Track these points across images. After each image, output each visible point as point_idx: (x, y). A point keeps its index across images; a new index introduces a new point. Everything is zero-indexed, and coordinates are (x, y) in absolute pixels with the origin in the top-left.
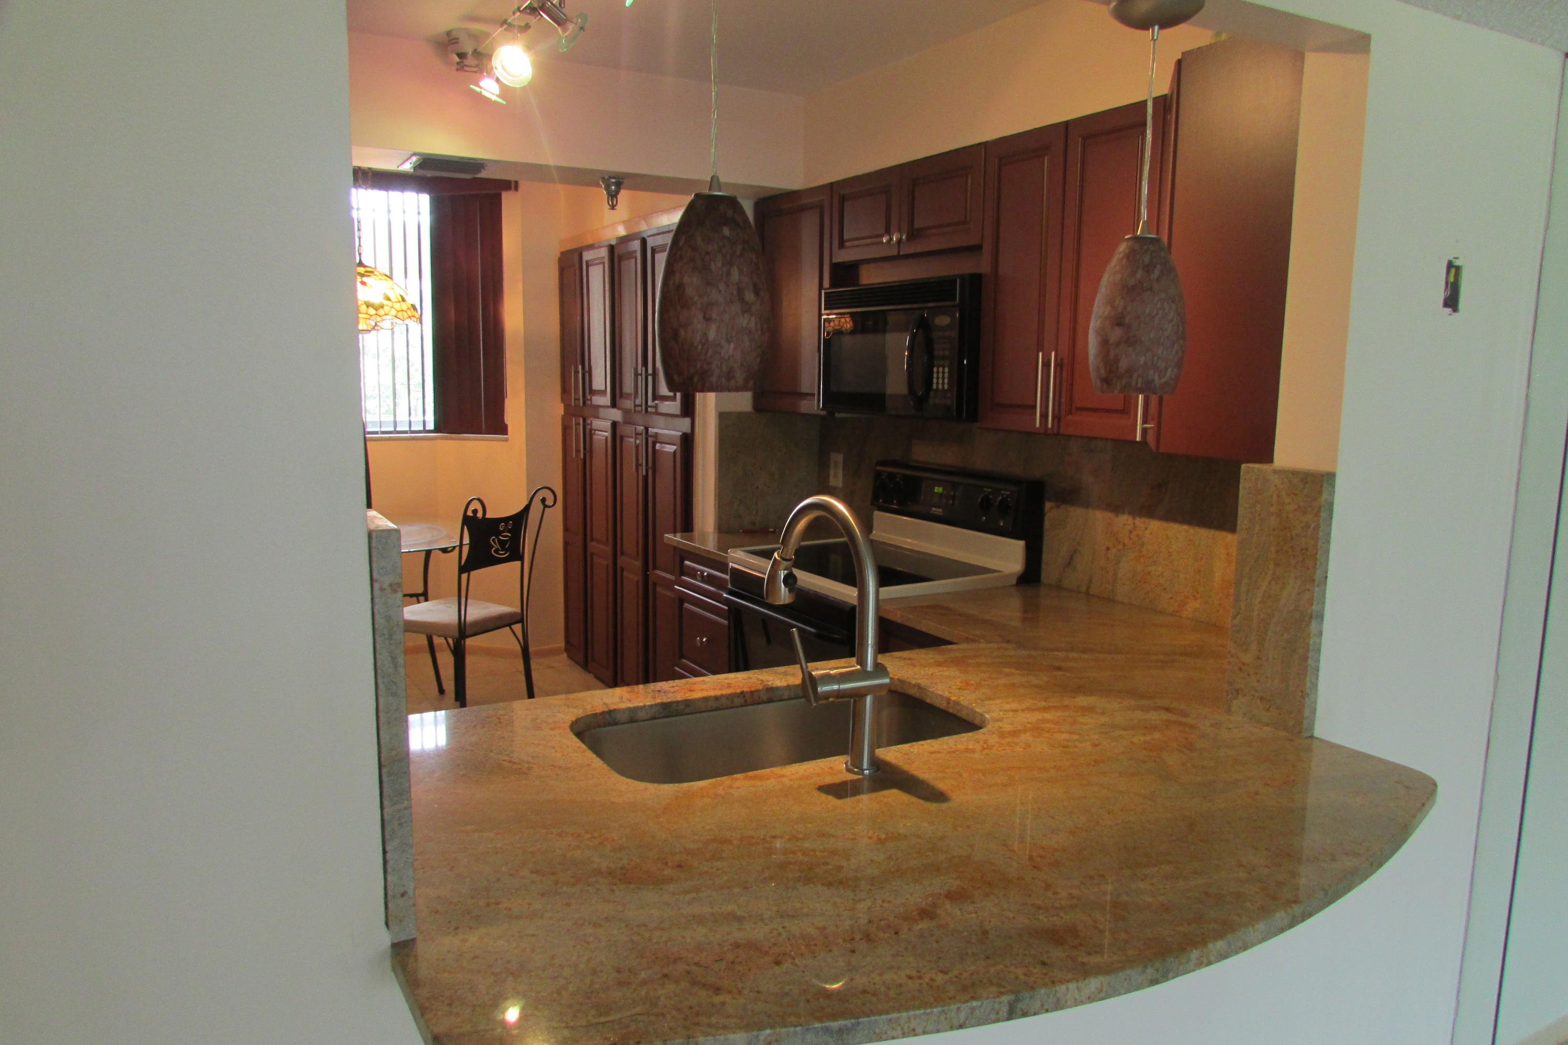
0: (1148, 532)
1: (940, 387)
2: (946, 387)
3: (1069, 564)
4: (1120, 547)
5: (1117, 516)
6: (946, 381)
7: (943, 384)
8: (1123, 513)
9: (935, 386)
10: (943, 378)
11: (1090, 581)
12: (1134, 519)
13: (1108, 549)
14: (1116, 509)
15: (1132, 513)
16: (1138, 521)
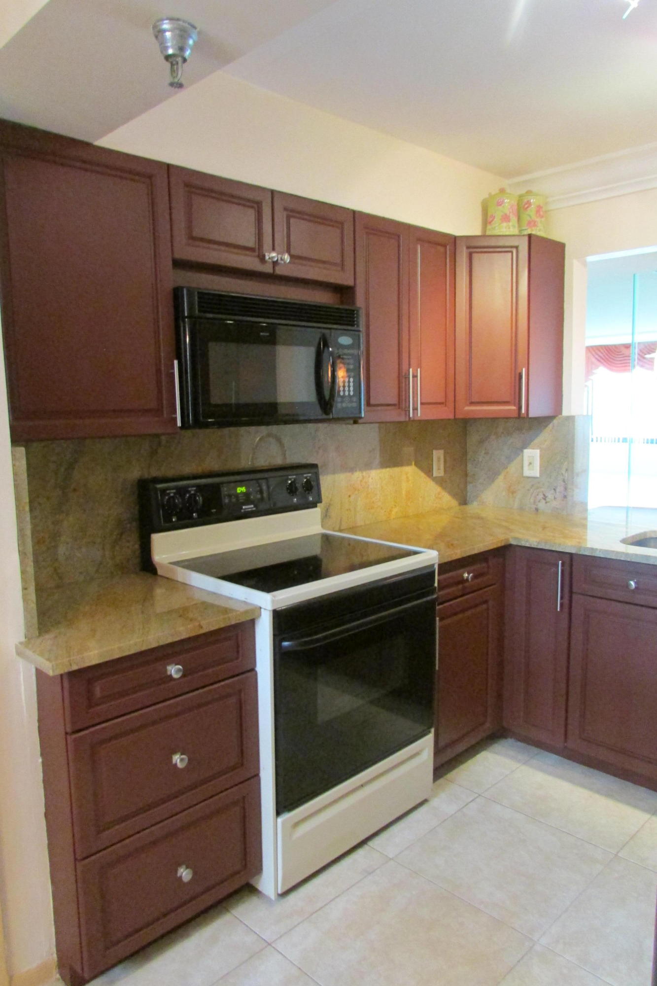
0: (370, 478)
1: (347, 393)
2: (352, 393)
3: (326, 515)
4: (356, 492)
5: (353, 474)
6: (352, 389)
7: (349, 391)
8: (356, 471)
9: (342, 393)
10: (349, 387)
11: (341, 520)
12: (362, 473)
13: (350, 496)
14: (352, 470)
15: (361, 470)
16: (364, 474)
